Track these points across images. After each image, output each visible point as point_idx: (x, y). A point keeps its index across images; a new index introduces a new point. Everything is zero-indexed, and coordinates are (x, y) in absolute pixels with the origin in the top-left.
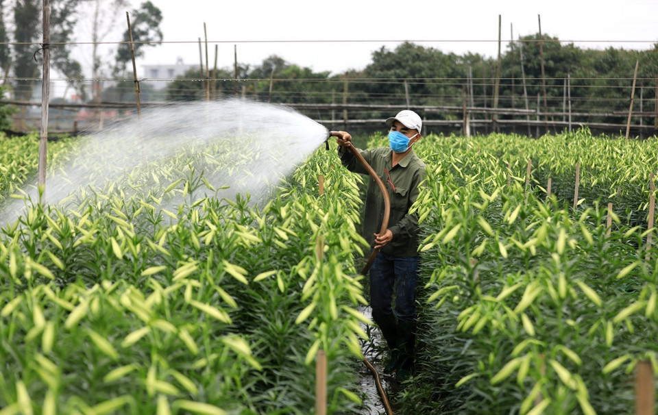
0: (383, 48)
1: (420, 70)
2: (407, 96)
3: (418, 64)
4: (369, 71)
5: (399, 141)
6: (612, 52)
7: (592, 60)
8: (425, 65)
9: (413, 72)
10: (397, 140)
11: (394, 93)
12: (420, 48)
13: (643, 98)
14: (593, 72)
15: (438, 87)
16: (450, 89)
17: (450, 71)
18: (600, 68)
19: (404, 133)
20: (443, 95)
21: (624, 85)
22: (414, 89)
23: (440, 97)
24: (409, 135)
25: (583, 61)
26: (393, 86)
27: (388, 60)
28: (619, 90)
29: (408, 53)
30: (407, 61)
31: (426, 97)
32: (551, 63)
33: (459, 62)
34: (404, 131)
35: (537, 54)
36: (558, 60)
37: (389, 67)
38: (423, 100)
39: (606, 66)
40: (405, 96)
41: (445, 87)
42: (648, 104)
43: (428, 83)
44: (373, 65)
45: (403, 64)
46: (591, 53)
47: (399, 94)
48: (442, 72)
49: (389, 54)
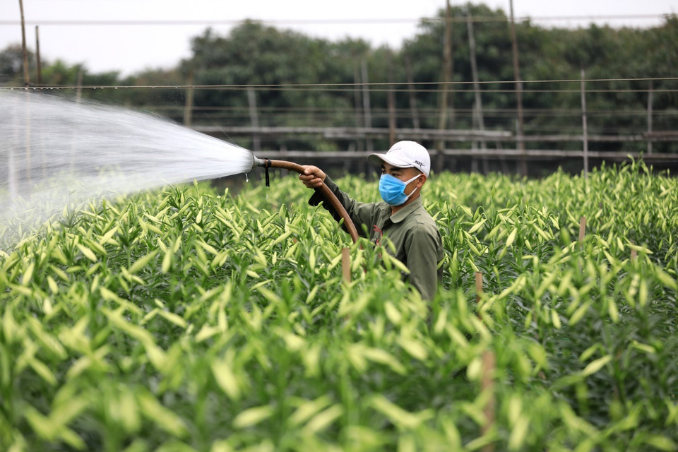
0: (208, 32)
1: (272, 67)
2: (253, 112)
3: (269, 57)
4: (186, 69)
5: (388, 187)
6: (595, 32)
7: (562, 47)
8: (281, 58)
9: (261, 70)
10: (385, 186)
11: (229, 105)
12: (272, 30)
13: (654, 108)
14: (563, 67)
15: (305, 96)
16: (325, 99)
17: (321, 67)
18: (574, 60)
19: (394, 175)
20: (312, 109)
21: (619, 88)
22: (264, 99)
23: (306, 112)
24: (404, 177)
25: (546, 48)
26: (228, 94)
27: (218, 52)
28: (610, 96)
29: (252, 38)
30: (250, 52)
31: (283, 112)
32: (493, 51)
33: (334, 53)
34: (395, 172)
35: (465, 37)
36: (505, 45)
37: (221, 62)
38: (280, 117)
39: (584, 55)
40: (248, 112)
41: (316, 96)
42: (660, 119)
43: (286, 87)
44: (194, 60)
45: (245, 57)
46: (559, 34)
47: (238, 109)
48: (309, 70)
49: (220, 41)
